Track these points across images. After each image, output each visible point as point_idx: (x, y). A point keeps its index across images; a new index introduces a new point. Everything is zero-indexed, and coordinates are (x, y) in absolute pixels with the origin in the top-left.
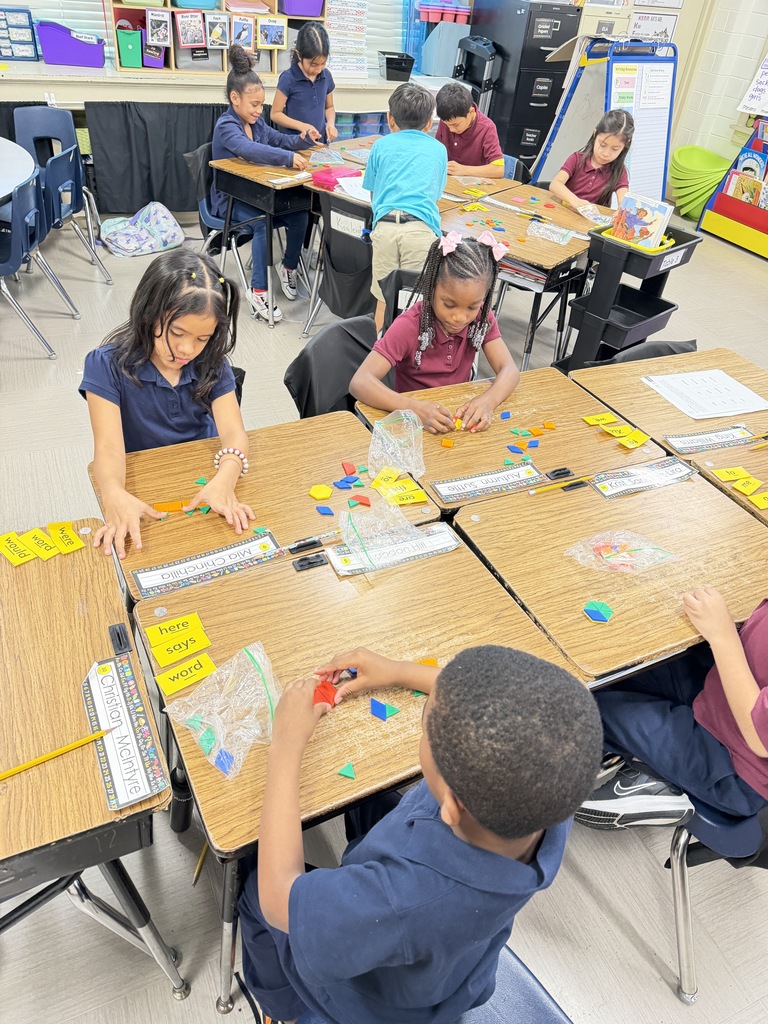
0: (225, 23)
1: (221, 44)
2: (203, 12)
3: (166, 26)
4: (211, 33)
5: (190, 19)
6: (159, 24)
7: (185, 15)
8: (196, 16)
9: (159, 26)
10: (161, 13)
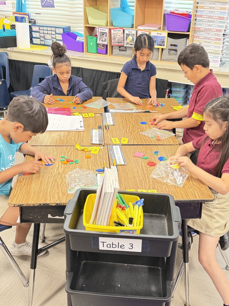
0: (134, 34)
1: (131, 45)
2: (124, 29)
3: (106, 35)
4: (126, 39)
5: (117, 32)
6: (103, 34)
7: (115, 30)
8: (120, 31)
9: (103, 35)
10: (104, 29)
